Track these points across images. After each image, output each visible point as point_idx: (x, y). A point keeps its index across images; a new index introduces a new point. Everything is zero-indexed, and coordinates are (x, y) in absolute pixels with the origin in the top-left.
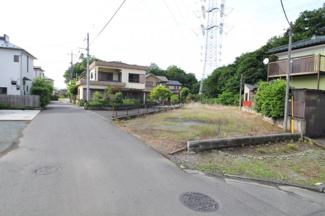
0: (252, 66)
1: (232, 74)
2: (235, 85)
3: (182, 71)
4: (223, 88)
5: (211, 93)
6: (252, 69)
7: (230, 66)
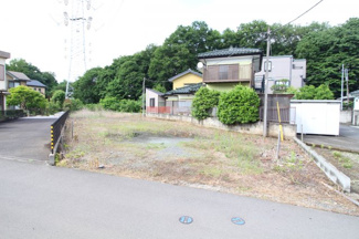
0: (133, 70)
1: (112, 77)
2: (117, 89)
3: (35, 68)
4: (102, 93)
5: (86, 98)
6: (135, 73)
7: (107, 68)
